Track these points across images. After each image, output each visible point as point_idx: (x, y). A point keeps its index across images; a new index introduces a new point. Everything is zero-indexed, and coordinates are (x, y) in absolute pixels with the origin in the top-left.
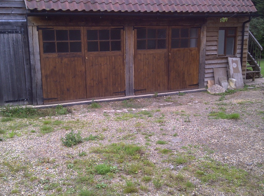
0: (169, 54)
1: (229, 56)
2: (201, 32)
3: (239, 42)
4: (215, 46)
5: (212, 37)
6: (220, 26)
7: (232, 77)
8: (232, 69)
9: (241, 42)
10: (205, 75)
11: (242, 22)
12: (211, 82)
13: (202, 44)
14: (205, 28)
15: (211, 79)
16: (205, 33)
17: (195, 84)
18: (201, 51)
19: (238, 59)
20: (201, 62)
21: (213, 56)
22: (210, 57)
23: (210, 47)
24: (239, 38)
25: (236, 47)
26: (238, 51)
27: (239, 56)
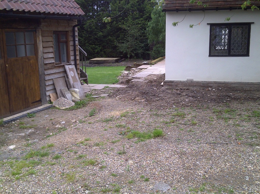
0: (6, 65)
1: (65, 64)
2: (37, 36)
3: (71, 48)
4: (51, 53)
5: (47, 43)
6: (54, 30)
7: (73, 87)
8: (71, 78)
9: (73, 47)
10: (46, 88)
11: (72, 26)
12: (53, 95)
13: (39, 51)
14: (40, 31)
15: (52, 91)
16: (41, 38)
17: (37, 100)
18: (39, 60)
19: (73, 67)
20: (40, 73)
21: (51, 65)
22: (48, 66)
23: (47, 54)
24: (71, 43)
25: (70, 53)
26: (72, 58)
27: (73, 63)
